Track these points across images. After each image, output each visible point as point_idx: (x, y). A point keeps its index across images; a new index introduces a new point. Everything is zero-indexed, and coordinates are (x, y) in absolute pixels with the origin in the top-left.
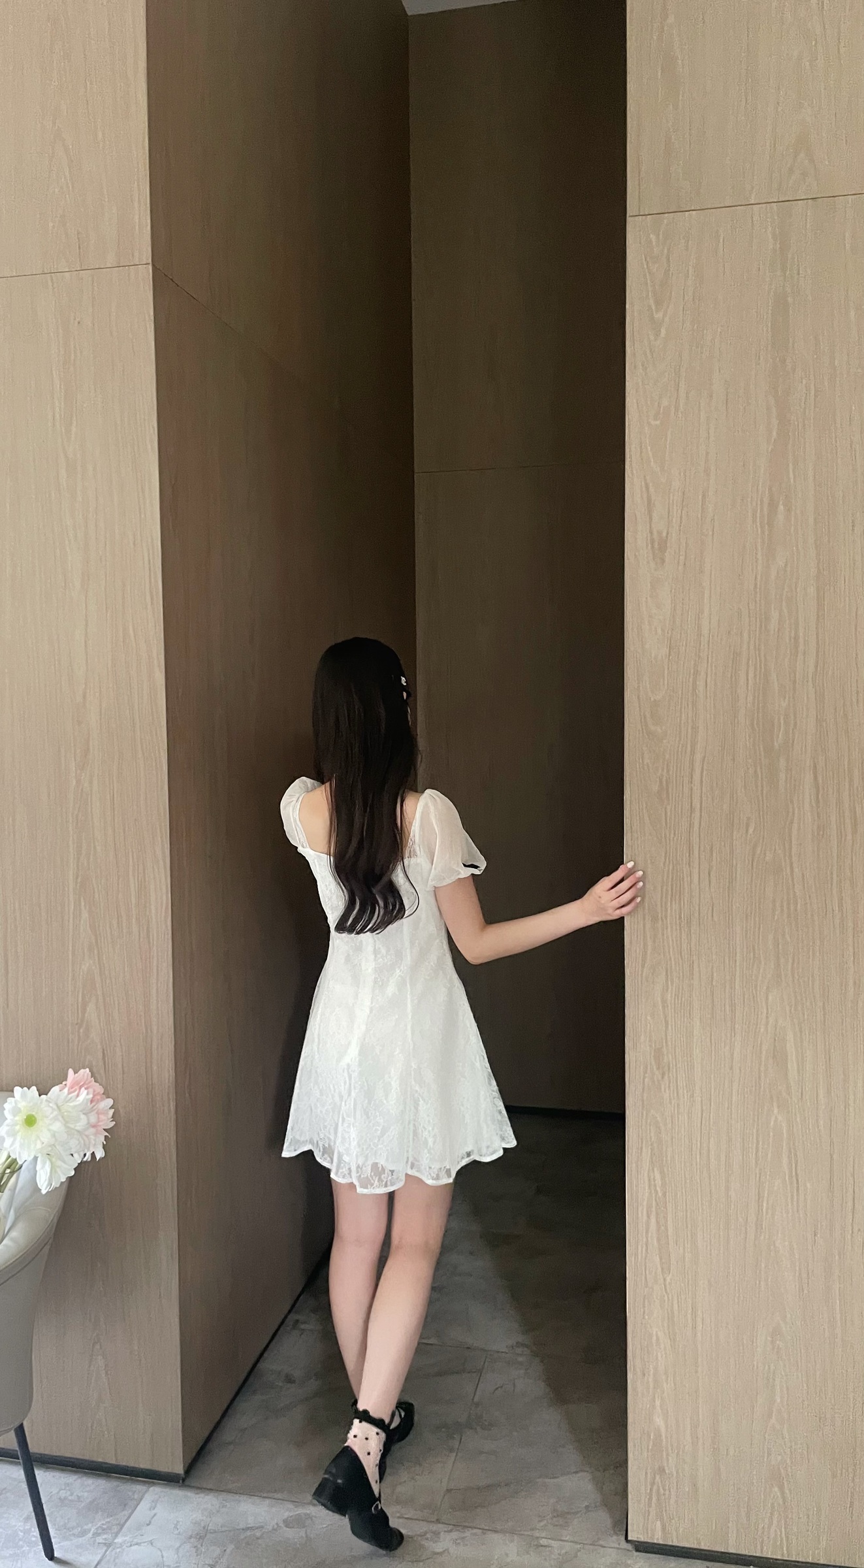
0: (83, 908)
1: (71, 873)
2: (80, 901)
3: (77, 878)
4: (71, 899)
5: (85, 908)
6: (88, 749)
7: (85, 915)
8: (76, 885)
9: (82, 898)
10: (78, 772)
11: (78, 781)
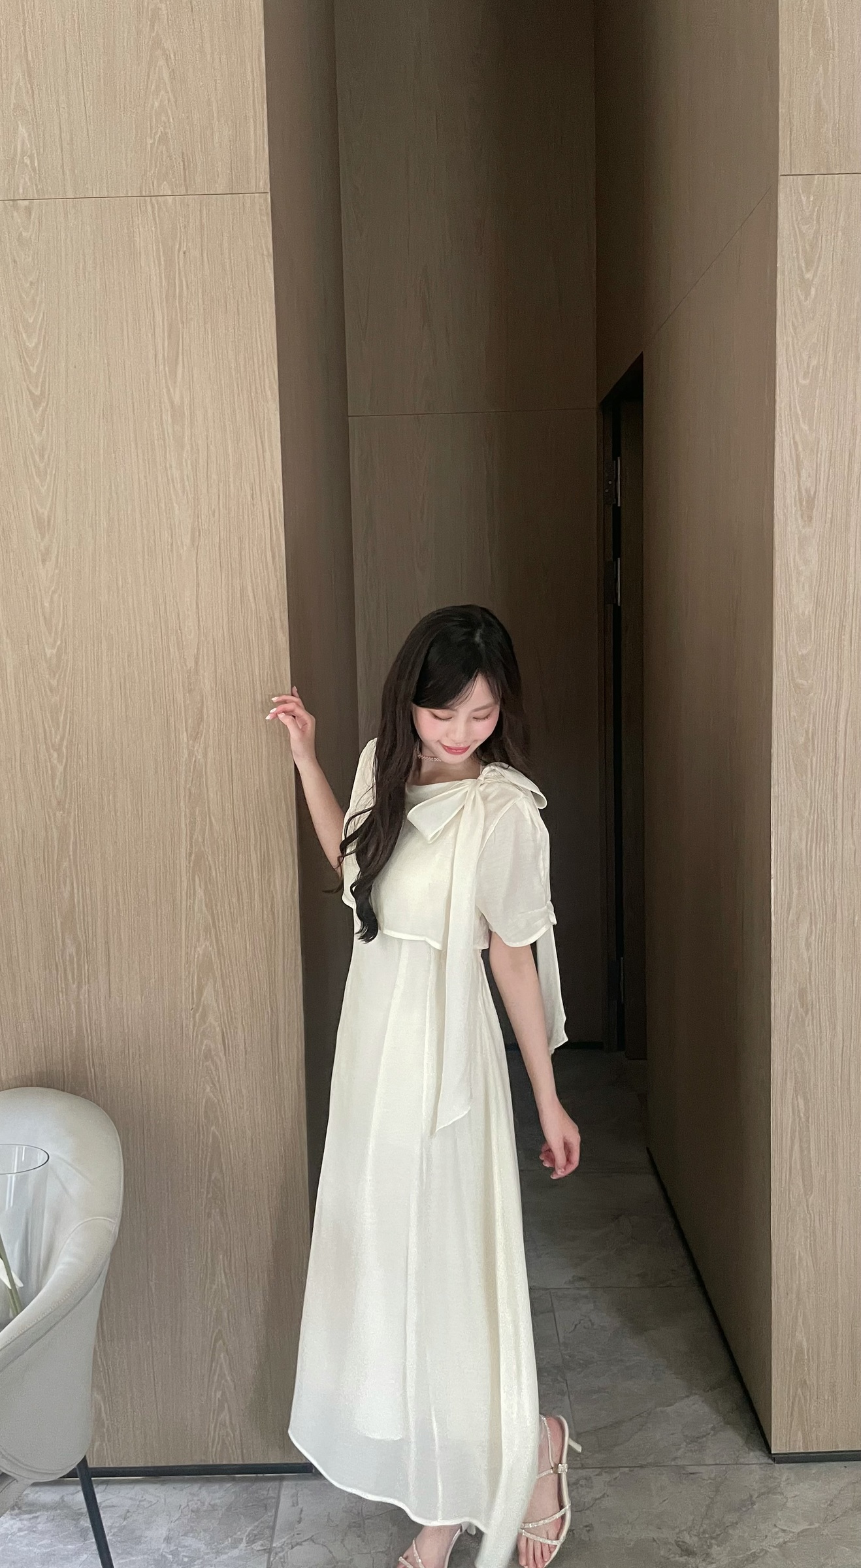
0: (197, 887)
1: (183, 850)
2: (194, 880)
3: (190, 855)
4: (184, 879)
5: (200, 887)
6: (201, 718)
7: (200, 893)
8: (189, 863)
9: (196, 876)
10: (191, 742)
11: (191, 754)
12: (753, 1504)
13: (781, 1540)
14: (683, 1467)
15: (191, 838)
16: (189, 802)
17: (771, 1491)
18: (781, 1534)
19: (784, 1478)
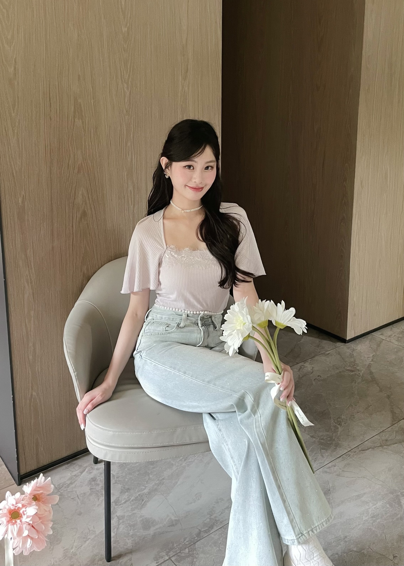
6: (187, 70)
10: (183, 81)
11: (183, 87)
12: (353, 355)
13: (370, 360)
14: (324, 353)
17: (354, 350)
18: (369, 358)
19: (353, 346)
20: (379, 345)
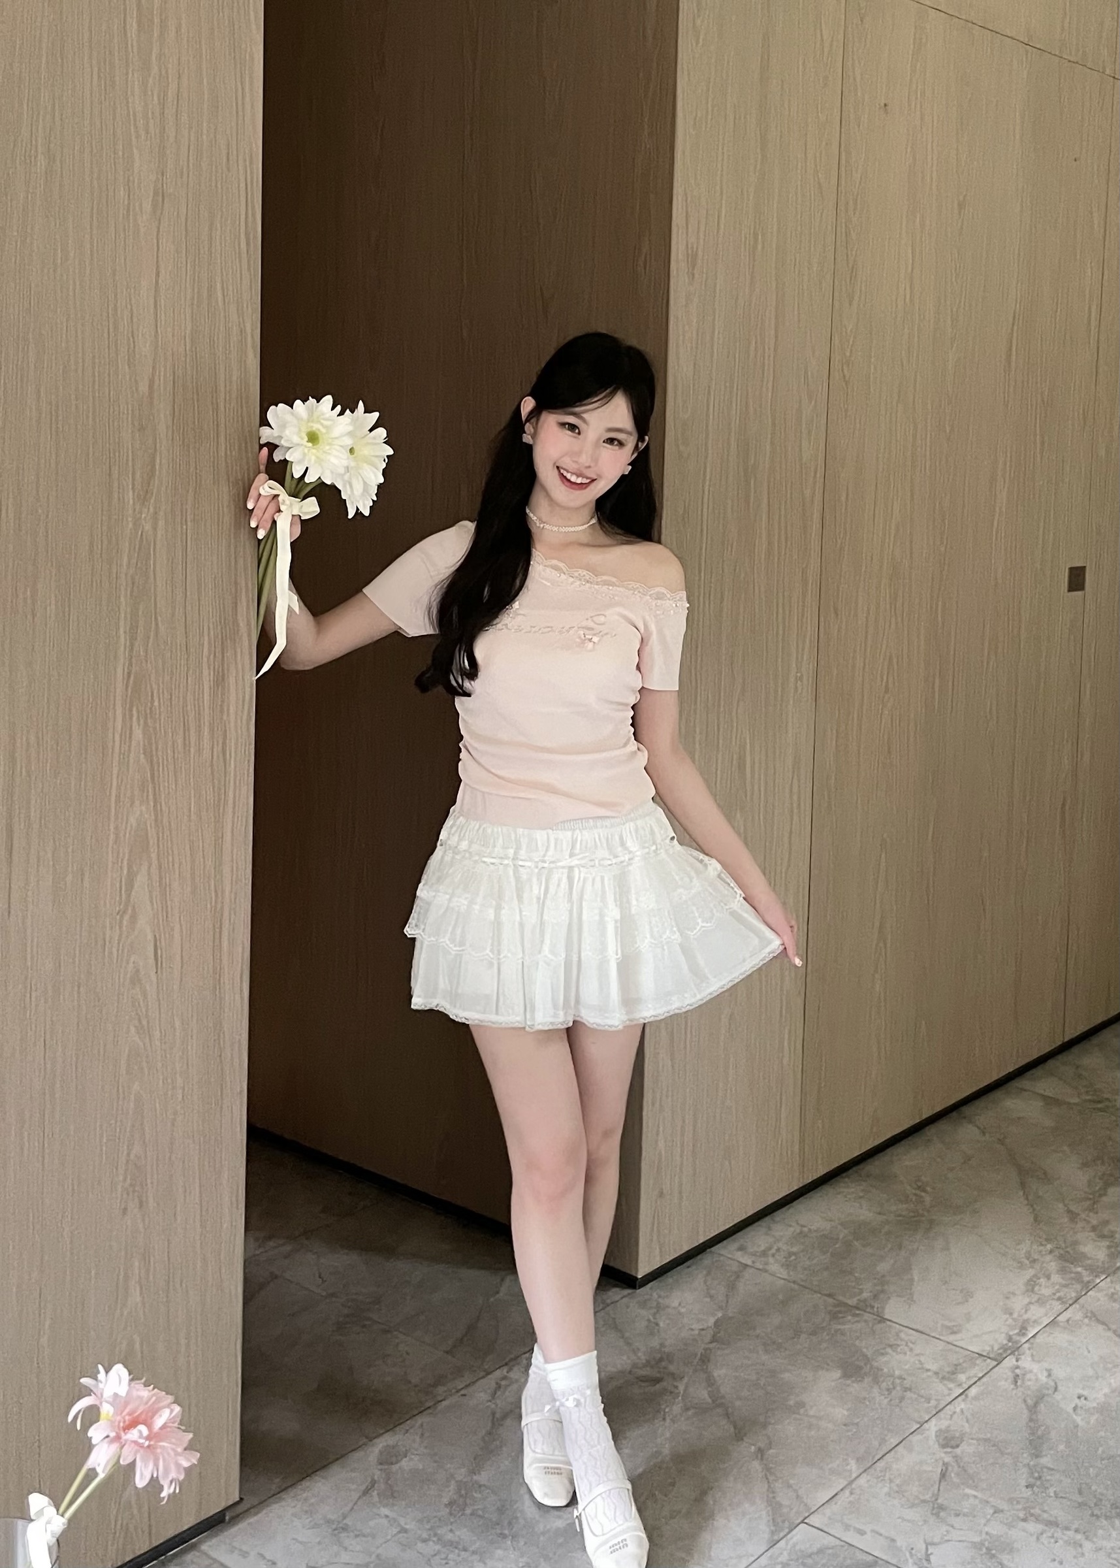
0: (135, 724)
1: (119, 671)
2: (131, 713)
3: (129, 676)
4: (119, 713)
8: (127, 690)
9: (134, 709)
10: (138, 507)
13: (709, 1336)
15: (132, 649)
16: (131, 595)
19: (656, 1297)
20: (732, 1287)
